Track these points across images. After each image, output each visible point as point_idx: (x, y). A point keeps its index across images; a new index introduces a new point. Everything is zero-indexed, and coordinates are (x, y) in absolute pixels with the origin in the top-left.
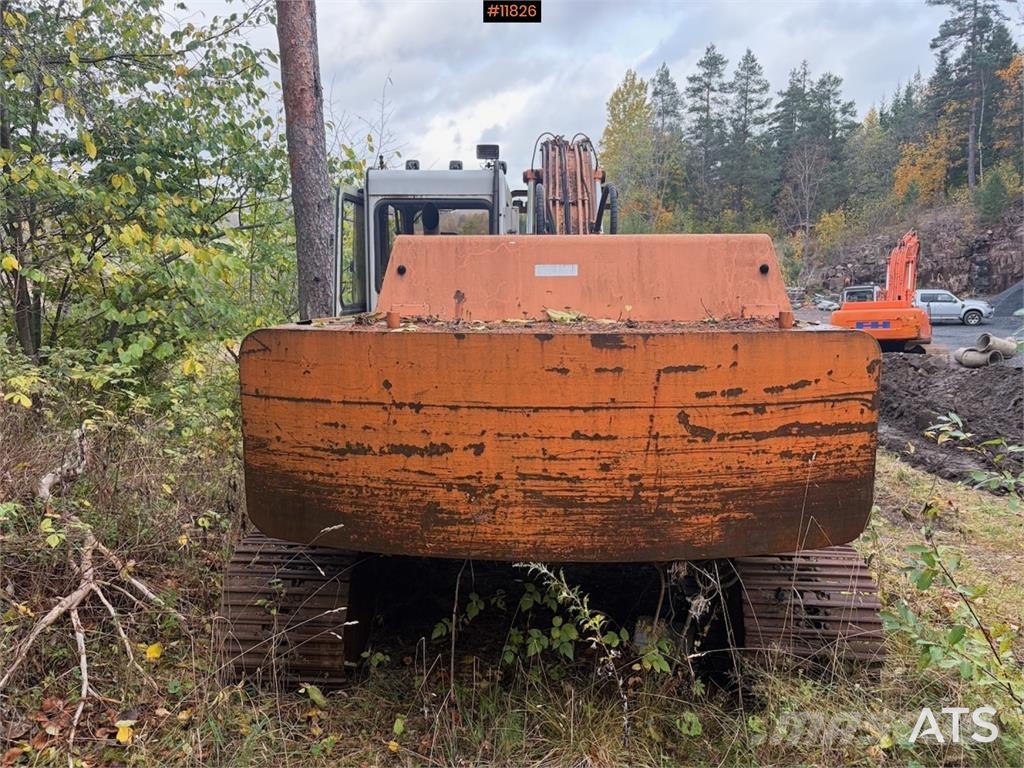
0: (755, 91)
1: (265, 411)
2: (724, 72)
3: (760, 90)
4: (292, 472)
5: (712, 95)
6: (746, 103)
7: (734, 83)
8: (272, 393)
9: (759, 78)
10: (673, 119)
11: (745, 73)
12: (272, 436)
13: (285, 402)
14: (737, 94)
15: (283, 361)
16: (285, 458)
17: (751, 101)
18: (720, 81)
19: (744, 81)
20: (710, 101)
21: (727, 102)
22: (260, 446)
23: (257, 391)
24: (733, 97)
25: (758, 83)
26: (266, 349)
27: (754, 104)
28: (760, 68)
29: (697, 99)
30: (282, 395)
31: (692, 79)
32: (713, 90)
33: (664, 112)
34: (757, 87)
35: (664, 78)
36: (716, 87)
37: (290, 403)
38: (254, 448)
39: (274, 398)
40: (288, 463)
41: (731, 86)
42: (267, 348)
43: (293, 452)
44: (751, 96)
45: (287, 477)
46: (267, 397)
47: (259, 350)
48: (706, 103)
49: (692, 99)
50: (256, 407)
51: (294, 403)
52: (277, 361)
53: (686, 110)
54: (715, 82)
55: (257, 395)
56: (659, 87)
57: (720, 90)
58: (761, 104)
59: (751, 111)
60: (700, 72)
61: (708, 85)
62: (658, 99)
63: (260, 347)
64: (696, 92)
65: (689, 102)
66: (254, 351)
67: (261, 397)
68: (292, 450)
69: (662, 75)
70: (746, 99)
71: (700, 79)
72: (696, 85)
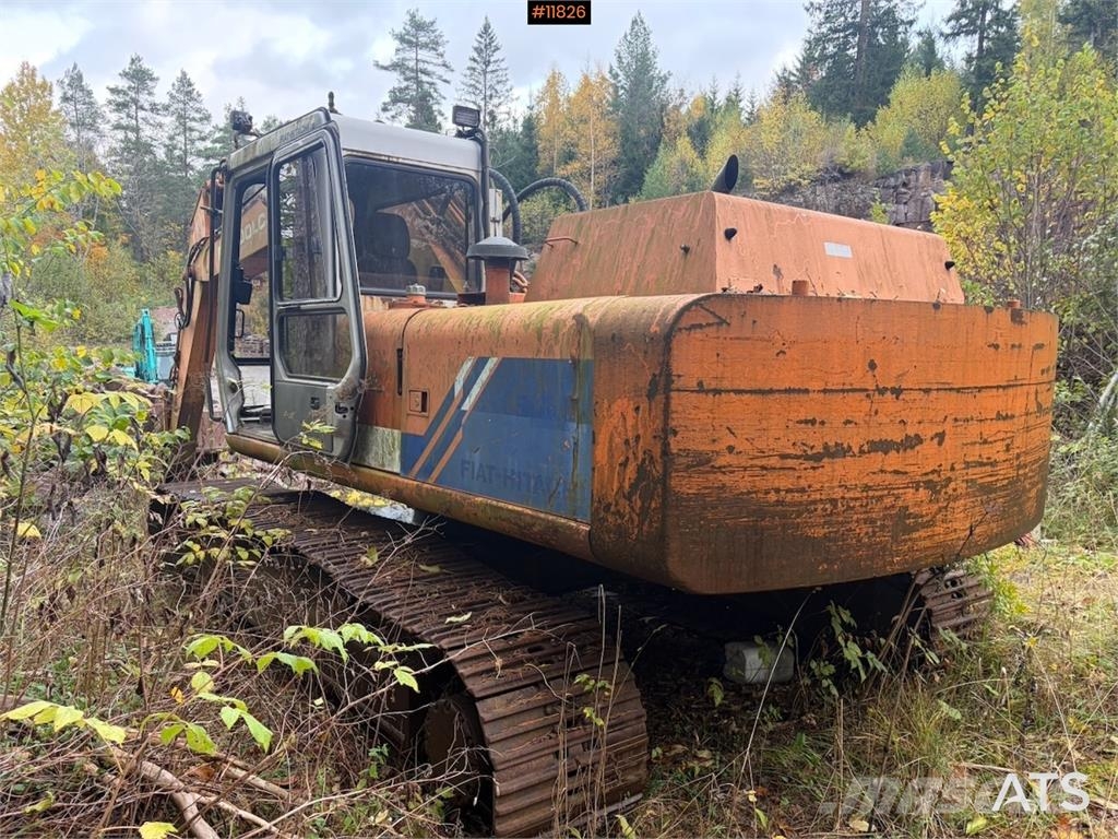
0: (194, 119)
1: (711, 411)
2: (155, 91)
3: (201, 119)
4: (749, 493)
5: (141, 114)
6: (185, 131)
7: (169, 106)
8: (726, 385)
9: (198, 105)
10: (91, 134)
11: (182, 97)
12: (721, 446)
13: (747, 396)
14: (174, 118)
15: (747, 339)
16: (737, 476)
17: (191, 130)
18: (150, 99)
19: (181, 105)
20: (140, 121)
21: (161, 125)
22: (700, 464)
23: (700, 384)
24: (169, 121)
25: (197, 111)
26: (722, 322)
27: (195, 135)
28: (199, 95)
29: (123, 115)
30: (742, 388)
31: (114, 91)
32: (142, 108)
33: (78, 124)
34: (197, 116)
35: (76, 81)
36: (147, 106)
37: (753, 397)
38: (688, 467)
39: (729, 391)
40: (742, 482)
41: (166, 108)
42: (724, 321)
43: (752, 466)
44: (190, 124)
45: (739, 502)
46: (717, 392)
47: (709, 325)
48: (134, 122)
49: (117, 114)
50: (696, 407)
51: (758, 397)
52: (738, 338)
53: (108, 127)
54: (144, 99)
55: (701, 389)
56: (70, 92)
57: (152, 110)
58: (203, 135)
59: (193, 142)
60: (123, 84)
61: (135, 101)
62: (70, 107)
63: (712, 320)
64: (120, 106)
65: (113, 117)
66: (700, 326)
67: (707, 392)
68: (751, 462)
69: (72, 78)
70: (184, 126)
71: (125, 94)
72: (120, 99)
